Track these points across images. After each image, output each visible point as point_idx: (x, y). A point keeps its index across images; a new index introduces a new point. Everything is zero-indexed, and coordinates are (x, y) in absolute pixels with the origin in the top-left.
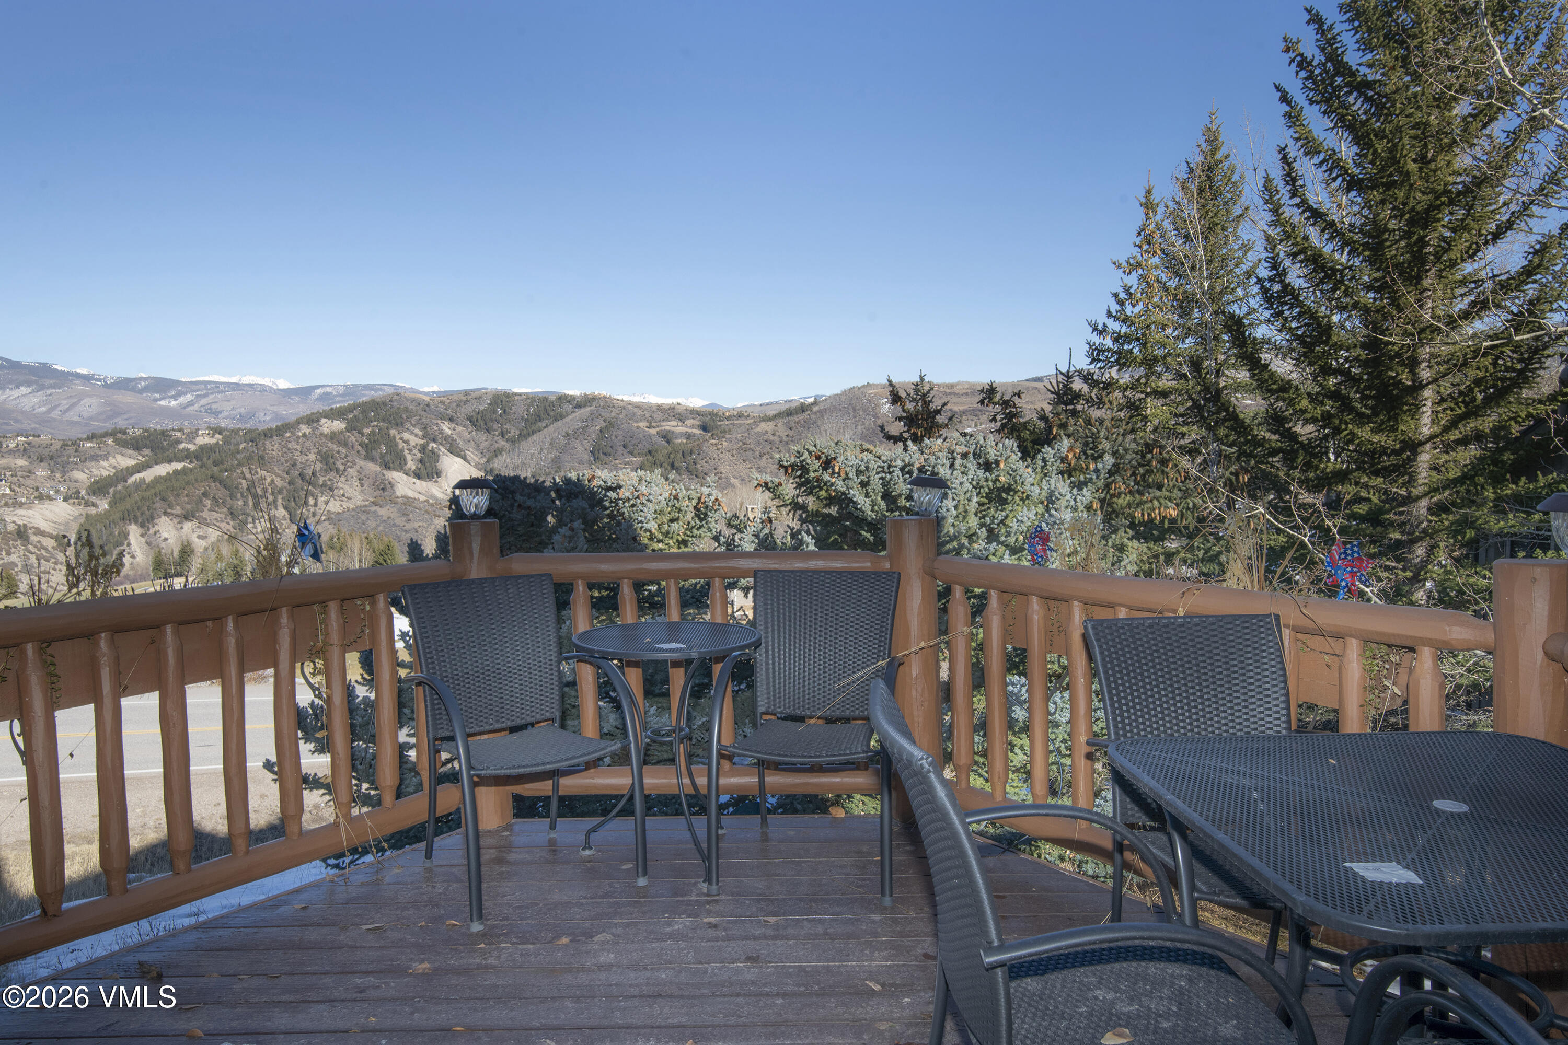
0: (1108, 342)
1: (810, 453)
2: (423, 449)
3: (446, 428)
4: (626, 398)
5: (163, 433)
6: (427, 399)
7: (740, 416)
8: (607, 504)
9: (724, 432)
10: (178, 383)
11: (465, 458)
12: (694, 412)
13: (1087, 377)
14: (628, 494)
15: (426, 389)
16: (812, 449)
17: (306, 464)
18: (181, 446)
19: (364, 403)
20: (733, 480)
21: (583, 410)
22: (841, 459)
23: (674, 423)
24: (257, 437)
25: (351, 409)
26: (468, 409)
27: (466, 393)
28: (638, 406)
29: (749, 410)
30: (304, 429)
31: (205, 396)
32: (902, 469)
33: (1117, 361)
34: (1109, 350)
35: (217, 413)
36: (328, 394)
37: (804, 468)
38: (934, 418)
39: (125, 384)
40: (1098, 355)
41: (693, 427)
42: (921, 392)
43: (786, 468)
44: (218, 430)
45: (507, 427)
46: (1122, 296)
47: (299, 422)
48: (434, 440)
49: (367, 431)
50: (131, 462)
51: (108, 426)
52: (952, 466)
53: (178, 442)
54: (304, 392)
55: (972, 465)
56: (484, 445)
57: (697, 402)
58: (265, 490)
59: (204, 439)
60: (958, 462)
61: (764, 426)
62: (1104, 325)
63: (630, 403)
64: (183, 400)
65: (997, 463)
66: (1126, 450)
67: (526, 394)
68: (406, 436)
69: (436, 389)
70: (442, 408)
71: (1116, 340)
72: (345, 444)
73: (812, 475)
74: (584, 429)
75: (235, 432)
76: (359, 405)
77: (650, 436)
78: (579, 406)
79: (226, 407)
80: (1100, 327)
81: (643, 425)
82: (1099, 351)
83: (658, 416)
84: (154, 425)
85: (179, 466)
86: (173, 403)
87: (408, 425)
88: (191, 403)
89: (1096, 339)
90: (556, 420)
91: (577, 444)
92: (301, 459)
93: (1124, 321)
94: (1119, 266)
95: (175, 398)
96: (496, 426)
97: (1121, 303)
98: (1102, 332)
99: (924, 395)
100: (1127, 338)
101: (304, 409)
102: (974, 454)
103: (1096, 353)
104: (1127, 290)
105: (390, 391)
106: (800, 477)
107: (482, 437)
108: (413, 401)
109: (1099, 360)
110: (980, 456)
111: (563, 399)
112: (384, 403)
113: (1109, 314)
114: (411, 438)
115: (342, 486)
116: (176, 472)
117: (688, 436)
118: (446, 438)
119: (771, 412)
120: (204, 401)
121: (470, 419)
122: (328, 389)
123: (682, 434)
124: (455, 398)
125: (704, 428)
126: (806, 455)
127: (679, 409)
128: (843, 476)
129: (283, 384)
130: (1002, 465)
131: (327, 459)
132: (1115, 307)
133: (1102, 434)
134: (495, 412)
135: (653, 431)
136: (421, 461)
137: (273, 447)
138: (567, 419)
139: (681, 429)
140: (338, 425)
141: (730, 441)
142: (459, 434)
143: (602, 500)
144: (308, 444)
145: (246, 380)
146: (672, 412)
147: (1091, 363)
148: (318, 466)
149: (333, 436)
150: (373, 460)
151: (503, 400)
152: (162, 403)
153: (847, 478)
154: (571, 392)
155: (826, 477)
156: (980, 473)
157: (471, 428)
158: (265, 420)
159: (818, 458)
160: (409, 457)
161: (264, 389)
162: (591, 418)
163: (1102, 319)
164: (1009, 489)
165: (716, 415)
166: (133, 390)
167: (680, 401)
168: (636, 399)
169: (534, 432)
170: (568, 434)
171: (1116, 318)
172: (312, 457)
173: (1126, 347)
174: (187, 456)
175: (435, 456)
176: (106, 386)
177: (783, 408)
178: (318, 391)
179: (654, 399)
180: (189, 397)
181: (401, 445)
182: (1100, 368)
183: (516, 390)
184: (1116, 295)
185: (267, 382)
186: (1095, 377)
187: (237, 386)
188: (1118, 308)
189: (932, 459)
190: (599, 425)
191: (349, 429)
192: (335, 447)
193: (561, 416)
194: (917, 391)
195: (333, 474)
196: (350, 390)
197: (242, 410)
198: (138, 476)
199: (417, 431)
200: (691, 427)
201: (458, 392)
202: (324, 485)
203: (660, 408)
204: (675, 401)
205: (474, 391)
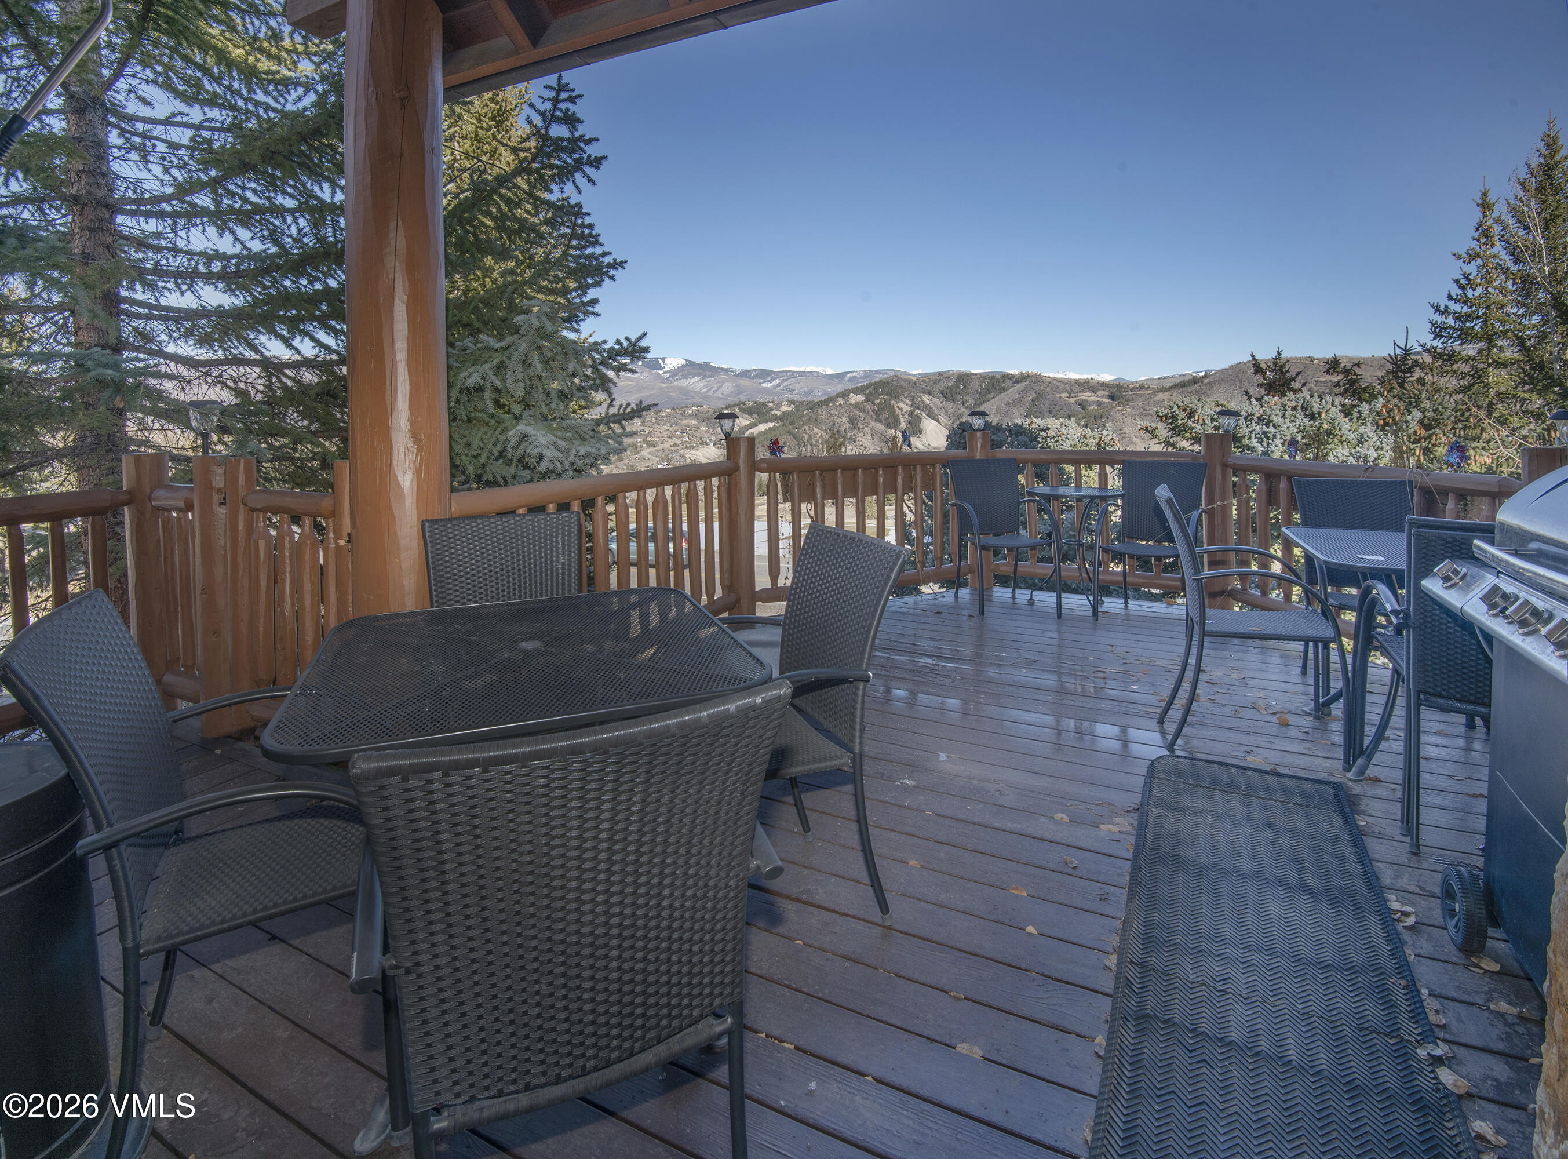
0: (1450, 321)
1: (1179, 407)
2: (911, 414)
3: (926, 399)
4: (1052, 375)
5: (764, 404)
6: (914, 379)
7: (1142, 387)
8: (1040, 440)
9: (1128, 400)
10: (771, 372)
11: (938, 421)
12: (1104, 385)
13: (1431, 351)
14: (1053, 434)
15: (914, 372)
16: (1180, 404)
17: (841, 424)
18: (773, 412)
19: (876, 383)
20: (1135, 439)
21: (1020, 385)
22: (1199, 411)
23: (1088, 394)
24: (814, 406)
25: (868, 387)
26: (941, 386)
27: (940, 374)
28: (1061, 381)
29: (1149, 383)
30: (841, 401)
31: (786, 380)
32: (1246, 418)
33: (1459, 337)
34: (1450, 327)
35: (792, 391)
36: (855, 377)
37: (1174, 417)
38: (1289, 384)
39: (745, 374)
40: (1440, 331)
41: (1103, 397)
42: (1279, 365)
43: (1161, 417)
44: (792, 402)
45: (967, 398)
46: (1463, 282)
47: (837, 396)
48: (918, 408)
49: (877, 402)
50: (747, 423)
51: (736, 400)
52: (1283, 416)
53: (771, 409)
54: (841, 376)
55: (1300, 415)
56: (951, 411)
57: (1107, 377)
58: (817, 441)
59: (785, 408)
60: (1289, 412)
61: (1161, 396)
62: (1446, 306)
63: (1055, 379)
64: (775, 383)
65: (1319, 414)
66: (1446, 408)
67: (980, 374)
68: (901, 405)
69: (920, 372)
70: (924, 385)
71: (1456, 319)
72: (864, 411)
73: (1180, 422)
74: (1020, 398)
75: (802, 403)
76: (873, 384)
77: (1069, 404)
78: (1017, 382)
79: (797, 387)
80: (1442, 308)
81: (1064, 395)
82: (1441, 328)
83: (1076, 388)
84: (760, 399)
85: (771, 425)
86: (770, 385)
87: (902, 397)
88: (779, 385)
89: (1439, 319)
90: (1001, 392)
91: (1015, 410)
92: (838, 420)
93: (1465, 302)
94: (1459, 257)
95: (770, 381)
96: (959, 397)
97: (1463, 288)
98: (1445, 312)
99: (1281, 367)
100: (1468, 317)
101: (840, 388)
102: (1302, 407)
103: (1438, 330)
104: (1466, 276)
105: (892, 374)
106: (1171, 423)
107: (950, 406)
108: (905, 380)
109: (1442, 336)
110: (1306, 409)
111: (1006, 377)
112: (888, 383)
113: (1450, 298)
114: (903, 406)
115: (860, 437)
116: (770, 429)
117: (1099, 404)
118: (926, 406)
119: (1168, 385)
120: (785, 384)
121: (942, 393)
122: (855, 374)
123: (1094, 403)
124: (933, 378)
125: (1112, 397)
126: (1176, 408)
127: (1092, 383)
128: (1201, 422)
129: (829, 371)
130: (1323, 415)
131: (853, 420)
132: (1456, 291)
133: (1423, 396)
134: (959, 387)
135: (1072, 400)
136: (910, 422)
137: (822, 413)
138: (1008, 392)
139: (1094, 398)
140: (860, 398)
141: (1133, 408)
142: (934, 404)
143: (1037, 437)
144: (842, 410)
145: (809, 369)
146: (1088, 386)
147: (1434, 339)
148: (848, 425)
149: (857, 406)
150: (880, 421)
151: (964, 378)
152: (764, 385)
153: (1204, 423)
154: (1011, 372)
155: (1190, 423)
156: (1306, 421)
157: (942, 399)
158: (819, 396)
159: (1184, 410)
160: (902, 420)
161: (818, 375)
162: (1026, 390)
163: (1443, 302)
164: (1329, 433)
165: (1122, 387)
166: (749, 377)
167: (1093, 376)
168: (1060, 376)
169: (985, 402)
170: (1008, 403)
171: (1457, 301)
172: (844, 419)
173: (1468, 324)
174: (776, 418)
175: (918, 419)
176: (736, 375)
177: (1178, 381)
178: (849, 375)
179: (1073, 376)
180: (778, 381)
181: (898, 411)
182: (1443, 343)
183: (973, 371)
184: (1457, 281)
185: (819, 370)
186: (1439, 351)
187: (803, 374)
188: (1459, 292)
189: (1268, 410)
190: (1032, 395)
191: (866, 401)
192: (858, 413)
193: (1004, 390)
194: (1275, 364)
195: (856, 431)
196: (868, 374)
197: (806, 389)
198: (750, 431)
199: (908, 401)
200: (1102, 397)
201: (934, 374)
202: (850, 439)
203: (1077, 382)
204: (1089, 377)
205: (945, 372)
